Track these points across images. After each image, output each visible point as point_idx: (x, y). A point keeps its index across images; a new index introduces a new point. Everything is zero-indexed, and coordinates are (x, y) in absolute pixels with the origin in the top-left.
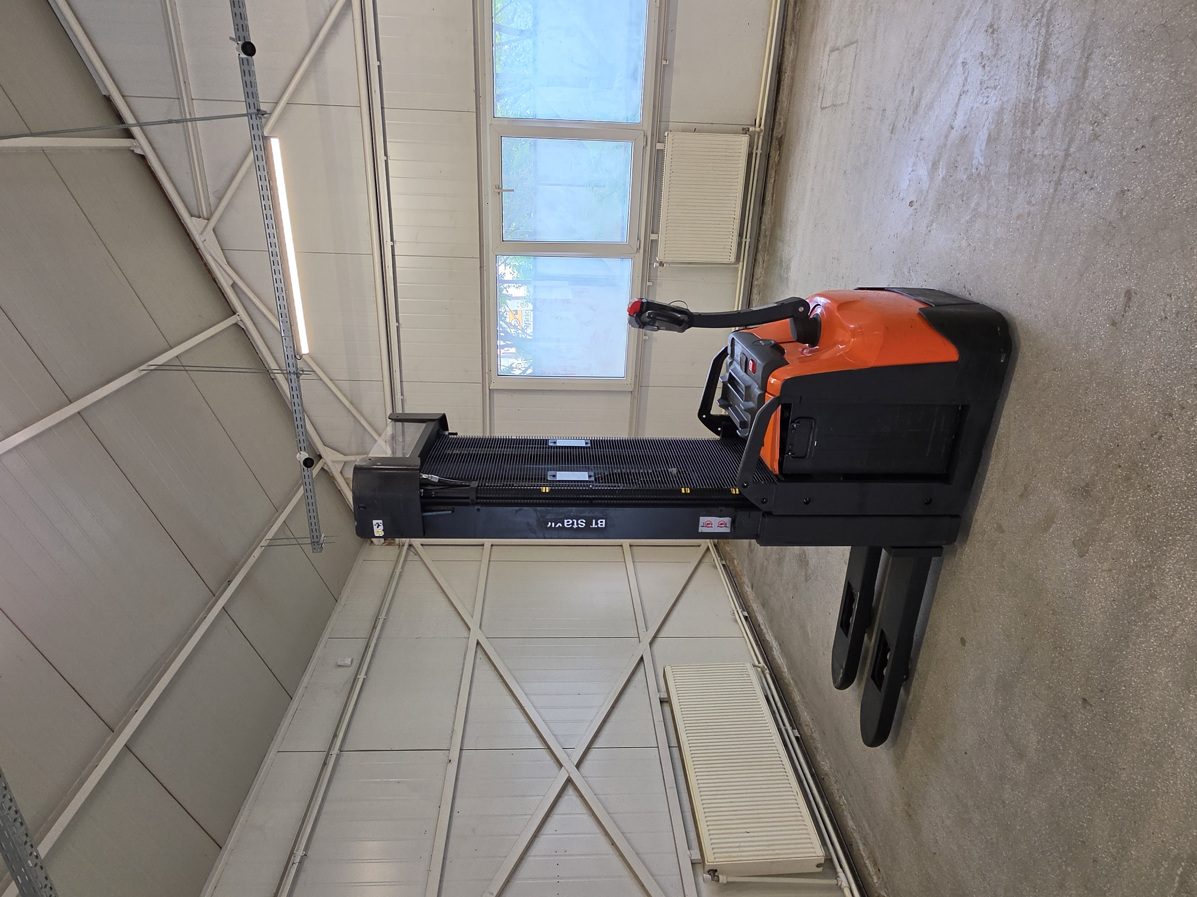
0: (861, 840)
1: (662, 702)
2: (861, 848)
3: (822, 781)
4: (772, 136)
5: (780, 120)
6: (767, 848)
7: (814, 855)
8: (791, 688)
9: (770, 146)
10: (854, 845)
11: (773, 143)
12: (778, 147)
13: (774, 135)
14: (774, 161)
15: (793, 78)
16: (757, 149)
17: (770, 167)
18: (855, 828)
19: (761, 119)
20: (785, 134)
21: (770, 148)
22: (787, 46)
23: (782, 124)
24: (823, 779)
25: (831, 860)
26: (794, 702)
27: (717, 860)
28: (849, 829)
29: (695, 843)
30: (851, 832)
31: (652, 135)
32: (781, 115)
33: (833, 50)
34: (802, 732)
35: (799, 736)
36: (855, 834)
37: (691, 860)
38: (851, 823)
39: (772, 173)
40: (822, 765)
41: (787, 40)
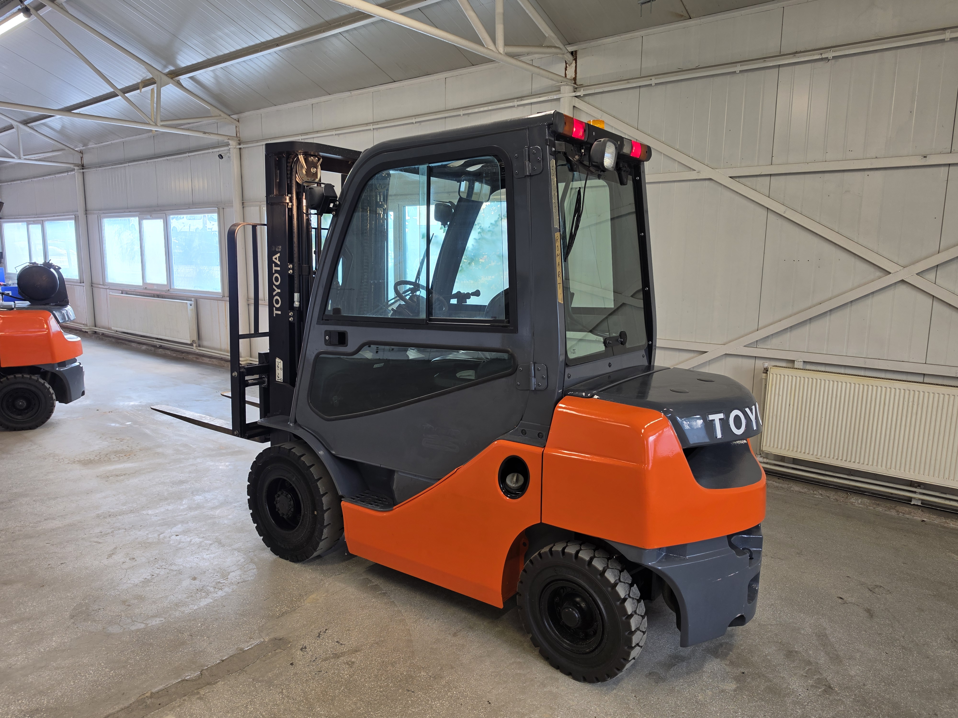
0: (781, 487)
2: (774, 483)
7: (764, 444)
18: (792, 489)
27: (771, 375)
35: (911, 503)
36: (786, 485)
38: (796, 488)
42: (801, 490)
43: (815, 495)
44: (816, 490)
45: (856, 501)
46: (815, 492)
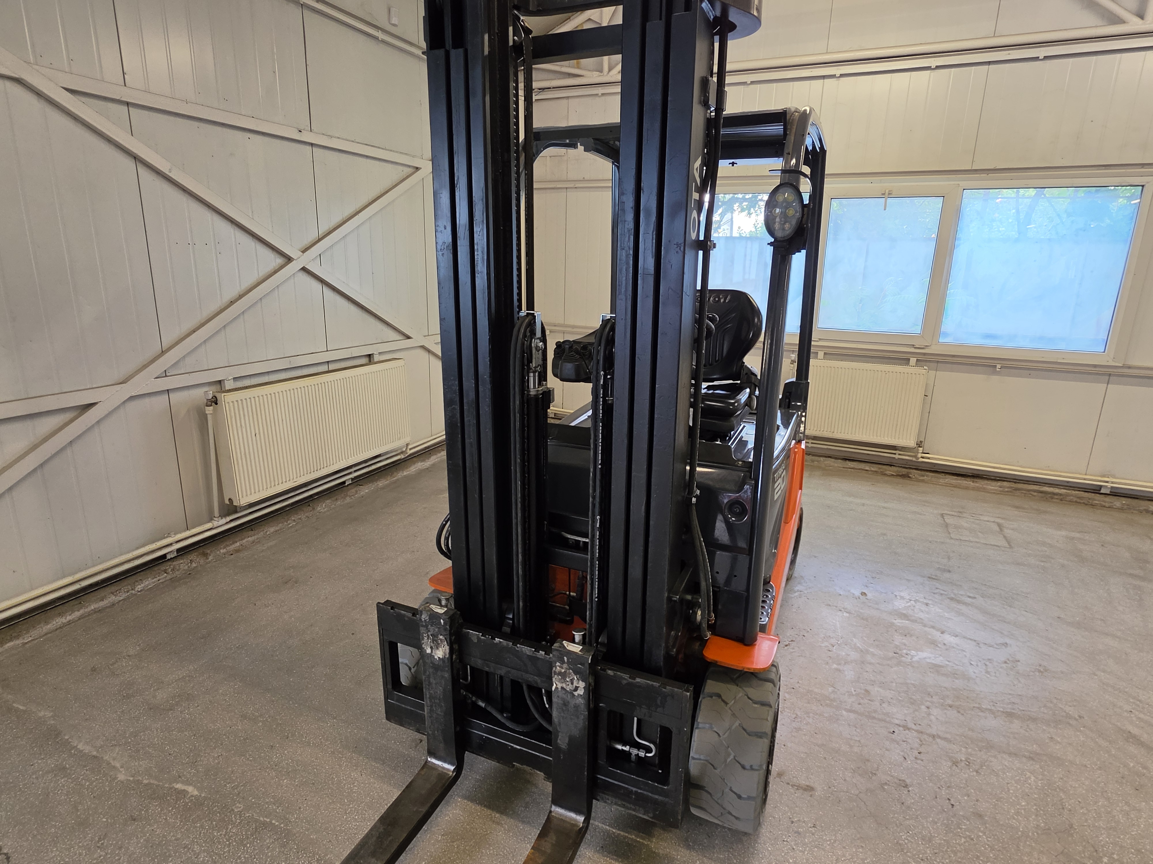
0: (257, 539)
1: (370, 356)
2: (249, 538)
3: (307, 504)
4: (911, 468)
5: (927, 476)
6: (243, 453)
7: (240, 496)
8: (389, 478)
9: (901, 467)
10: (252, 532)
11: (904, 470)
12: (900, 474)
13: (911, 470)
14: (886, 470)
15: (967, 488)
16: (899, 454)
17: (880, 466)
18: (268, 533)
19: (929, 458)
20: (912, 481)
21: (899, 466)
22: (999, 483)
23: (922, 478)
24: (309, 505)
25: (236, 512)
26: (376, 480)
27: (227, 405)
28: (266, 528)
29: (240, 384)
30: (264, 530)
31: (924, 354)
32: (932, 477)
33: (999, 525)
34: (349, 487)
35: (346, 485)
36: (262, 533)
37: (223, 380)
38: (272, 530)
39: (875, 468)
40: (322, 505)
41: (1005, 484)
42: (277, 528)
43: (289, 524)
44: (288, 520)
45: (323, 507)
46: (289, 522)
